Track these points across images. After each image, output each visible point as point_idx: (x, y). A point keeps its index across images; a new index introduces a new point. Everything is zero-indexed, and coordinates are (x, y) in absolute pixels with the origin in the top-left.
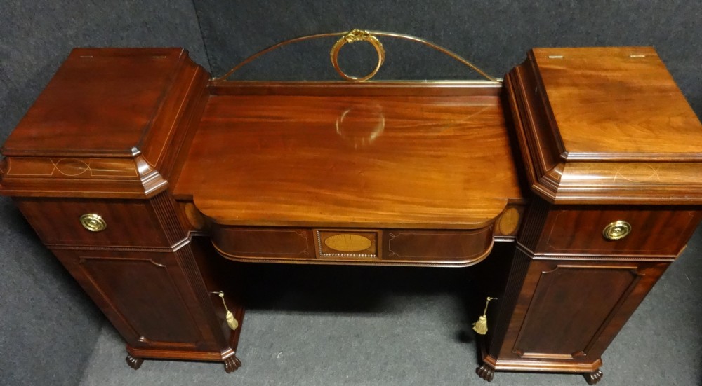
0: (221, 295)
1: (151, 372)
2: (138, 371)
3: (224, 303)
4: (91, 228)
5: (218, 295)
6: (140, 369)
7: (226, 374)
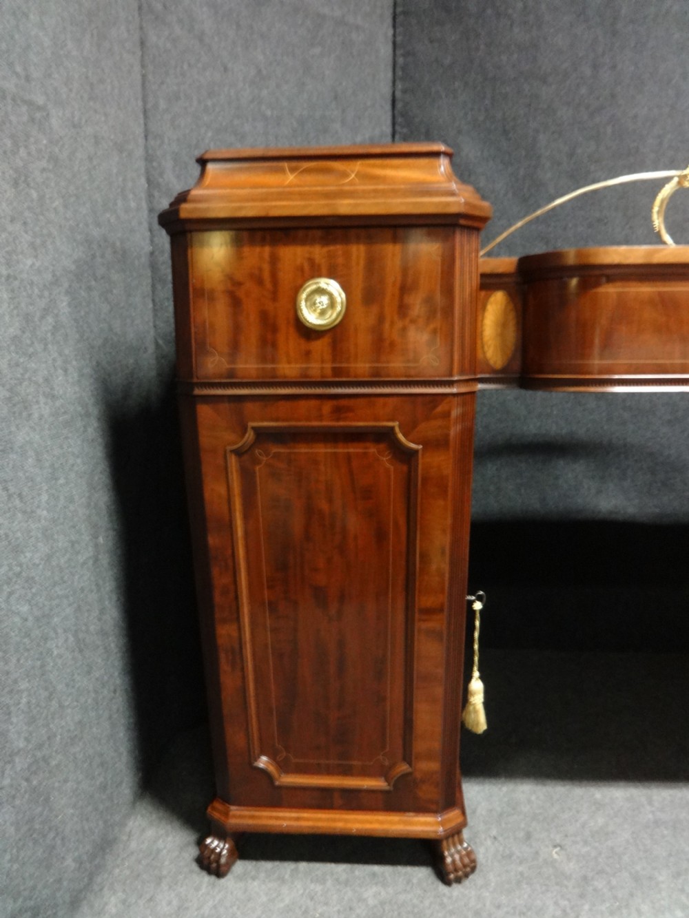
0: (478, 606)
1: (255, 883)
2: (223, 881)
3: (476, 635)
4: (311, 317)
5: (471, 603)
6: (229, 877)
7: (442, 888)
